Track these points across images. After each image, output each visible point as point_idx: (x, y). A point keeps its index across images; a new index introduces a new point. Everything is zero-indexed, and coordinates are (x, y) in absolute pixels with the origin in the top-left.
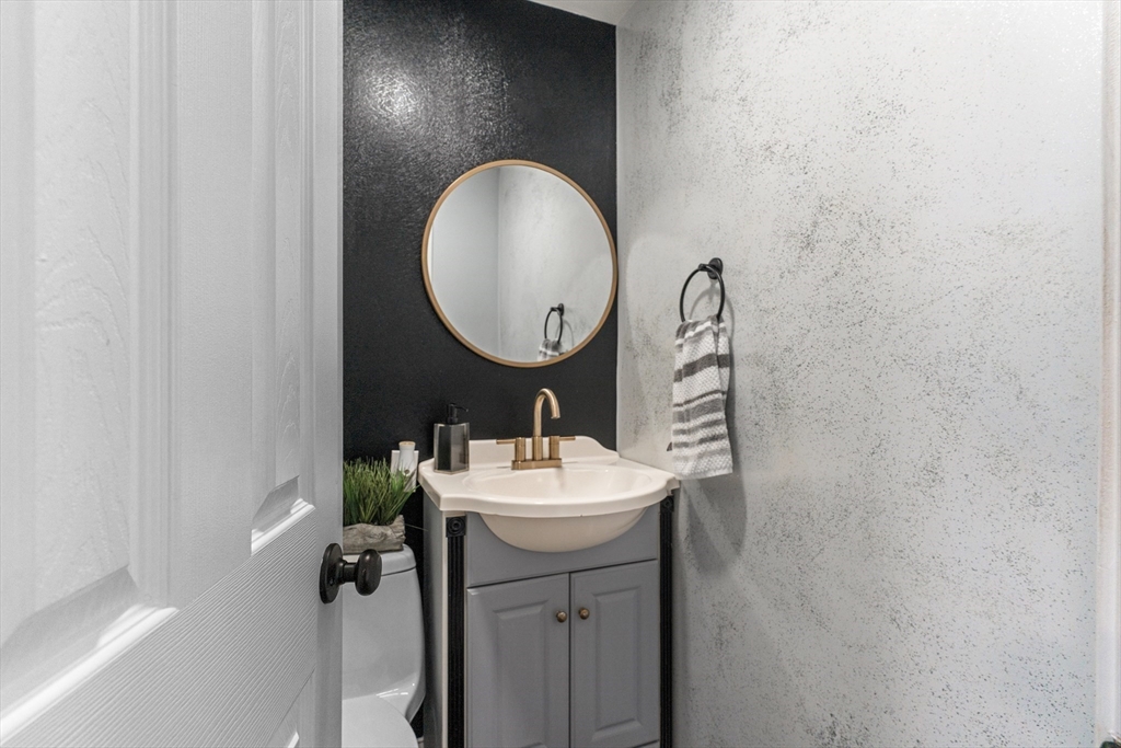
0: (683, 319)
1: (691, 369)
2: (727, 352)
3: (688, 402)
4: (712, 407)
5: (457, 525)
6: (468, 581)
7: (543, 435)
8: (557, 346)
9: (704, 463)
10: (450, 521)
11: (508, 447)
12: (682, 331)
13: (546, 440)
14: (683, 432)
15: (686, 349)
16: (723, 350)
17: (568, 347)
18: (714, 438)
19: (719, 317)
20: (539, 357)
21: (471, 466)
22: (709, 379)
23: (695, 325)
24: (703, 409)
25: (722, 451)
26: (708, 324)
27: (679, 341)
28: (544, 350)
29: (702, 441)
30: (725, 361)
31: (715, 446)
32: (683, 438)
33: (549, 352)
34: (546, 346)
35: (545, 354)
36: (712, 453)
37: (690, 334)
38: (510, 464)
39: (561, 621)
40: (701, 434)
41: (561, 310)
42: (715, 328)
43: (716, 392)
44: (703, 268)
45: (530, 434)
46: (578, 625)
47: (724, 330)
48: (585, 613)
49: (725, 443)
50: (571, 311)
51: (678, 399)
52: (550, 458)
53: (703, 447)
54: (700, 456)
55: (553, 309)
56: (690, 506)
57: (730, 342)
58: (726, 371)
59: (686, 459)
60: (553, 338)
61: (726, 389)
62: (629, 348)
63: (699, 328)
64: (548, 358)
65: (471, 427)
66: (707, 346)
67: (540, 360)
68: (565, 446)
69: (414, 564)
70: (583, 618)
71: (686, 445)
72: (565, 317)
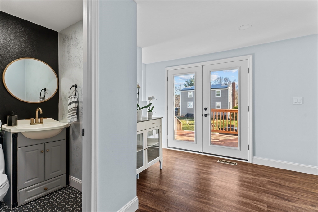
0: (70, 95)
1: (70, 104)
2: (77, 101)
3: (70, 109)
4: (74, 110)
5: (15, 136)
6: (18, 146)
7: (39, 117)
8: (44, 98)
9: (72, 120)
10: (13, 134)
11: (29, 121)
12: (69, 97)
13: (39, 119)
14: (69, 115)
15: (69, 100)
16: (76, 100)
17: (47, 98)
18: (74, 115)
19: (75, 95)
20: (38, 101)
21: (18, 125)
22: (73, 105)
23: (71, 96)
24: (72, 111)
25: (75, 117)
26: (73, 96)
27: (69, 99)
28: (40, 99)
29: (72, 116)
30: (77, 102)
31: (74, 116)
32: (69, 116)
33: (41, 100)
34: (41, 98)
35: (40, 100)
36: (74, 118)
37: (70, 97)
38: (29, 124)
39: (42, 152)
40: (72, 115)
41: (45, 90)
42: (75, 97)
43: (74, 107)
44: (73, 86)
45: (35, 117)
46: (46, 153)
47: (77, 97)
48: (48, 150)
49: (76, 116)
50: (47, 90)
51: (68, 109)
52: (40, 122)
53: (72, 117)
54: (72, 118)
55: (43, 90)
56: (72, 129)
57: (78, 99)
58: (77, 104)
59: (69, 119)
60: (43, 96)
61: (77, 107)
62: (61, 99)
63: (72, 97)
64: (41, 101)
65: (18, 116)
66: (73, 100)
67: (39, 101)
68: (44, 120)
69: (2, 146)
70: (48, 151)
71: (69, 117)
72: (46, 92)
